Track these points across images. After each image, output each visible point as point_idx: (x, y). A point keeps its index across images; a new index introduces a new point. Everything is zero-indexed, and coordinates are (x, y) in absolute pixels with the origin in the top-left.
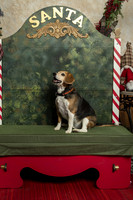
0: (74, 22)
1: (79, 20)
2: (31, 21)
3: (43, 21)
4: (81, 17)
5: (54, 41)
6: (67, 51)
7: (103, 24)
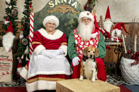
0: (73, 5)
1: (75, 4)
2: (50, 4)
3: (56, 4)
4: (76, 3)
5: (62, 15)
6: (69, 20)
7: (88, 6)
